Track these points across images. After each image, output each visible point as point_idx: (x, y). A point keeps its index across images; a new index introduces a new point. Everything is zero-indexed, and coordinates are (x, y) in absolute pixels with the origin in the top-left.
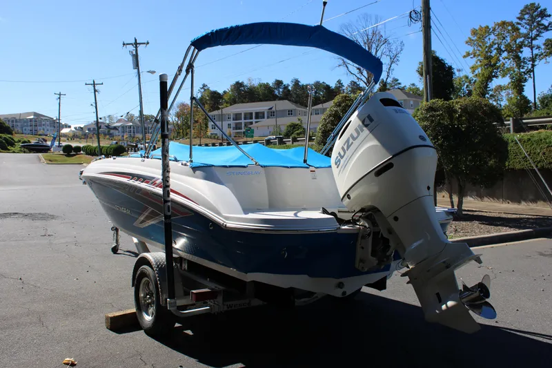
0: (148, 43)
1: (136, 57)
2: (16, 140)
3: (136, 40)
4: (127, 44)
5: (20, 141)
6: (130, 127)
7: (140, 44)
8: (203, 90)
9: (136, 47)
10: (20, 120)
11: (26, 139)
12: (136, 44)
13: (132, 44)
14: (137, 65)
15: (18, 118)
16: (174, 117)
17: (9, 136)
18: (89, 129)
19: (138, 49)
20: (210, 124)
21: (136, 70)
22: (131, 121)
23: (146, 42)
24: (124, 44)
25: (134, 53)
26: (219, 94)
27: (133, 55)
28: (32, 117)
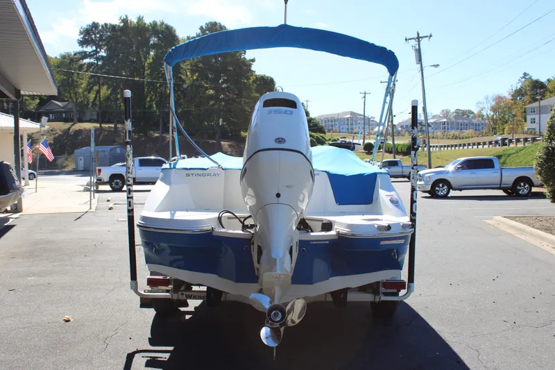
0: (431, 36)
1: (419, 52)
2: (327, 138)
3: (418, 34)
4: (409, 39)
5: (330, 140)
6: (444, 123)
7: (422, 37)
8: (524, 80)
9: (419, 41)
10: (338, 119)
11: (336, 138)
12: (419, 38)
13: (414, 38)
14: (420, 60)
15: (336, 117)
16: (489, 112)
17: (322, 135)
18: (402, 127)
19: (421, 43)
20: (529, 118)
21: (419, 65)
22: (444, 117)
23: (429, 35)
24: (406, 40)
25: (417, 47)
26: (542, 83)
27: (416, 50)
28: (349, 116)
